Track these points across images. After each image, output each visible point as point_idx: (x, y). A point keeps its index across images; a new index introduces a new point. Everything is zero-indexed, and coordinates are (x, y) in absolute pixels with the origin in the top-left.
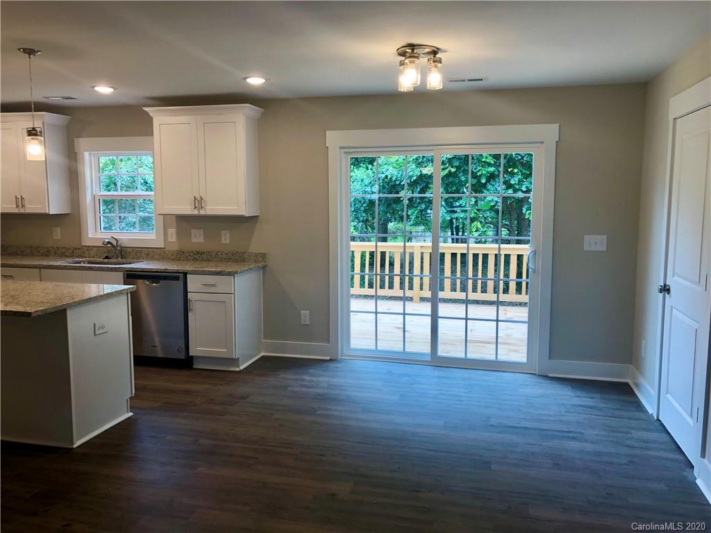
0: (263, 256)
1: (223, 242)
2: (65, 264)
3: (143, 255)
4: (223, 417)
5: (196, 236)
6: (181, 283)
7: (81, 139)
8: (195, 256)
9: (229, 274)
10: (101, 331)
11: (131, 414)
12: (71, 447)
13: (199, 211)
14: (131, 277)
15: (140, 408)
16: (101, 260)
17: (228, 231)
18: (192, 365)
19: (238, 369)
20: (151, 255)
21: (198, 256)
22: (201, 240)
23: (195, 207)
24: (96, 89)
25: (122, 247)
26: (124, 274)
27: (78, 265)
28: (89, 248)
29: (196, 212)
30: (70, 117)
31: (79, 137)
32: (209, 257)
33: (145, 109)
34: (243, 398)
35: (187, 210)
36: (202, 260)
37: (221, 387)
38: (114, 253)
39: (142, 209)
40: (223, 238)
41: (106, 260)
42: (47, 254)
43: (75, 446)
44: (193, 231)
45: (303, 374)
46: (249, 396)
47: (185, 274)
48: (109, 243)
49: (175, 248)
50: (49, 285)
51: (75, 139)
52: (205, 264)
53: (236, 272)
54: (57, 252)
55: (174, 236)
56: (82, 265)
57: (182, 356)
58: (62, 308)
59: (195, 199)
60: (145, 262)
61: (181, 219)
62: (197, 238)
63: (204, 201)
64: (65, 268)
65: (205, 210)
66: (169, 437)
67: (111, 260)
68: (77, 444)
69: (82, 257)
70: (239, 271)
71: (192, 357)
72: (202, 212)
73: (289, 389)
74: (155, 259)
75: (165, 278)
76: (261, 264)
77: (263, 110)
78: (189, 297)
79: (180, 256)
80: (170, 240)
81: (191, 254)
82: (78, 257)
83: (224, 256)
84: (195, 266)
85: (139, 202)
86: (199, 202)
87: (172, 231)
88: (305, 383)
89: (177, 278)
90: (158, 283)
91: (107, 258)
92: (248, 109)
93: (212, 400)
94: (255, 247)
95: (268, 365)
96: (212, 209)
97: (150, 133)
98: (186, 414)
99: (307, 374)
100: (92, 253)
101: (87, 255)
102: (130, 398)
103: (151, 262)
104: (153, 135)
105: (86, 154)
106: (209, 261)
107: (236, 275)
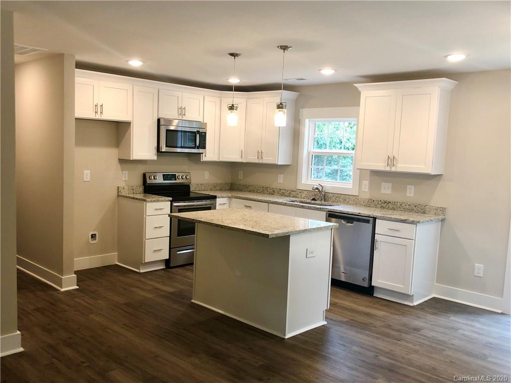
0: (443, 210)
1: (408, 195)
2: (286, 202)
3: (341, 200)
4: (399, 342)
5: (385, 188)
6: (370, 226)
7: (304, 109)
8: (382, 205)
9: (413, 223)
10: (311, 255)
11: (326, 323)
12: (283, 337)
13: (391, 168)
14: (331, 216)
15: (332, 320)
16: (309, 201)
17: (413, 186)
18: (373, 293)
19: (411, 304)
20: (347, 200)
21: (385, 204)
22: (389, 191)
23: (388, 164)
24: (322, 71)
25: (325, 192)
26: (326, 213)
27: (293, 203)
28: (302, 191)
29: (388, 169)
30: (299, 93)
31: (303, 108)
32: (394, 206)
33: (355, 85)
34: (417, 330)
35: (381, 166)
36: (388, 208)
37: (397, 316)
38: (319, 197)
39: (336, 163)
40: (408, 191)
41: (313, 202)
42: (272, 193)
43: (286, 337)
44: (383, 184)
45: (473, 320)
46: (421, 330)
47: (375, 219)
48: (317, 189)
49: (367, 196)
50: (278, 216)
51: (300, 110)
52: (391, 212)
53: (419, 222)
54: (280, 192)
55: (367, 186)
56: (296, 203)
57: (366, 285)
58: (287, 235)
59: (389, 158)
60: (342, 206)
61: (376, 173)
62: (386, 191)
63: (396, 160)
64: (285, 204)
65: (396, 167)
66: (355, 348)
67: (316, 202)
68: (288, 336)
69: (296, 197)
70: (421, 221)
71: (373, 287)
72: (393, 169)
73: (460, 331)
74: (350, 204)
75: (359, 220)
76: (441, 217)
77: (457, 82)
78: (375, 238)
79: (370, 203)
80: (363, 190)
81: (380, 203)
82: (293, 197)
83: (407, 207)
84: (382, 212)
85: (334, 158)
86: (391, 160)
87: (366, 183)
88: (475, 330)
89: (368, 221)
90: (352, 223)
91: (314, 199)
92: (444, 82)
93: (389, 325)
94: (436, 201)
95: (438, 306)
96: (402, 167)
97: (357, 104)
98: (367, 332)
99: (478, 321)
100: (303, 195)
101: (299, 197)
102: (326, 310)
103: (346, 206)
104: (359, 106)
105: (307, 121)
106: (395, 210)
107: (418, 224)
